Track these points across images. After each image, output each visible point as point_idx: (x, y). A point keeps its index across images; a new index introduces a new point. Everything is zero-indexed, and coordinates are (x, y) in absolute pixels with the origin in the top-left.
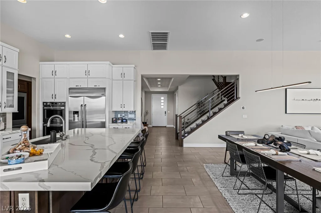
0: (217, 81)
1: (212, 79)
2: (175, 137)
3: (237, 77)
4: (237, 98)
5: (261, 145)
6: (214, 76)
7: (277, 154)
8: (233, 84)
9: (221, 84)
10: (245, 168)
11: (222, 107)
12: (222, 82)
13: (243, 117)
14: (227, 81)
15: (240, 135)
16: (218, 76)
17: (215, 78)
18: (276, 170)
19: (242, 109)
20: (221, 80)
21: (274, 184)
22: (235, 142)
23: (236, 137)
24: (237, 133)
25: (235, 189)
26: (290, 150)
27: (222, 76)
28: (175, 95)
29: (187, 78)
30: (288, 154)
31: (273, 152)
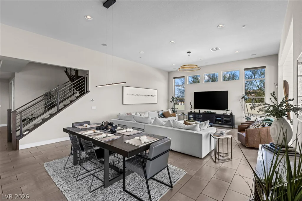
0: (70, 74)
1: (65, 71)
2: (7, 139)
3: (87, 72)
4: (87, 92)
5: (99, 131)
6: (66, 68)
7: (106, 137)
8: (84, 78)
9: (74, 77)
10: (84, 154)
11: (73, 100)
12: (74, 75)
13: (93, 108)
14: (79, 75)
15: (85, 125)
16: (71, 69)
17: (67, 70)
18: (104, 150)
19: (91, 101)
20: (74, 73)
21: (103, 160)
22: (77, 133)
23: (80, 127)
24: (82, 124)
25: (75, 178)
26: (116, 131)
27: (74, 69)
28: (11, 83)
29: (27, 65)
30: (114, 135)
31: (104, 135)
